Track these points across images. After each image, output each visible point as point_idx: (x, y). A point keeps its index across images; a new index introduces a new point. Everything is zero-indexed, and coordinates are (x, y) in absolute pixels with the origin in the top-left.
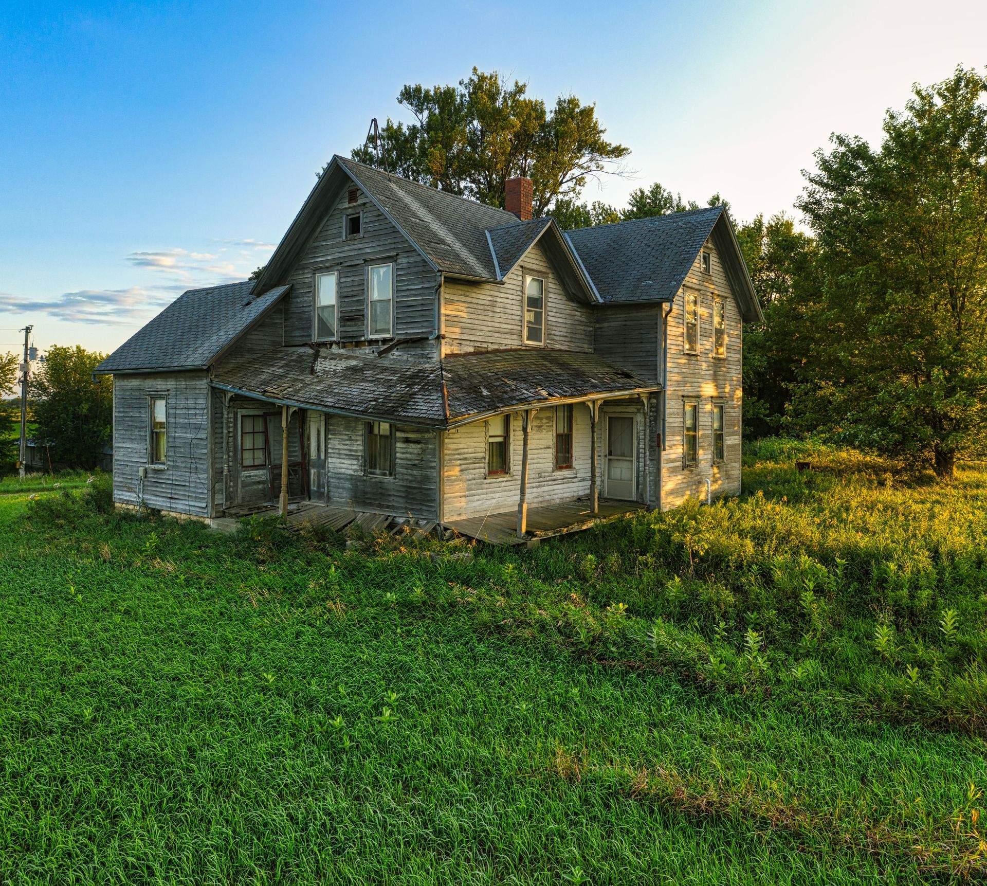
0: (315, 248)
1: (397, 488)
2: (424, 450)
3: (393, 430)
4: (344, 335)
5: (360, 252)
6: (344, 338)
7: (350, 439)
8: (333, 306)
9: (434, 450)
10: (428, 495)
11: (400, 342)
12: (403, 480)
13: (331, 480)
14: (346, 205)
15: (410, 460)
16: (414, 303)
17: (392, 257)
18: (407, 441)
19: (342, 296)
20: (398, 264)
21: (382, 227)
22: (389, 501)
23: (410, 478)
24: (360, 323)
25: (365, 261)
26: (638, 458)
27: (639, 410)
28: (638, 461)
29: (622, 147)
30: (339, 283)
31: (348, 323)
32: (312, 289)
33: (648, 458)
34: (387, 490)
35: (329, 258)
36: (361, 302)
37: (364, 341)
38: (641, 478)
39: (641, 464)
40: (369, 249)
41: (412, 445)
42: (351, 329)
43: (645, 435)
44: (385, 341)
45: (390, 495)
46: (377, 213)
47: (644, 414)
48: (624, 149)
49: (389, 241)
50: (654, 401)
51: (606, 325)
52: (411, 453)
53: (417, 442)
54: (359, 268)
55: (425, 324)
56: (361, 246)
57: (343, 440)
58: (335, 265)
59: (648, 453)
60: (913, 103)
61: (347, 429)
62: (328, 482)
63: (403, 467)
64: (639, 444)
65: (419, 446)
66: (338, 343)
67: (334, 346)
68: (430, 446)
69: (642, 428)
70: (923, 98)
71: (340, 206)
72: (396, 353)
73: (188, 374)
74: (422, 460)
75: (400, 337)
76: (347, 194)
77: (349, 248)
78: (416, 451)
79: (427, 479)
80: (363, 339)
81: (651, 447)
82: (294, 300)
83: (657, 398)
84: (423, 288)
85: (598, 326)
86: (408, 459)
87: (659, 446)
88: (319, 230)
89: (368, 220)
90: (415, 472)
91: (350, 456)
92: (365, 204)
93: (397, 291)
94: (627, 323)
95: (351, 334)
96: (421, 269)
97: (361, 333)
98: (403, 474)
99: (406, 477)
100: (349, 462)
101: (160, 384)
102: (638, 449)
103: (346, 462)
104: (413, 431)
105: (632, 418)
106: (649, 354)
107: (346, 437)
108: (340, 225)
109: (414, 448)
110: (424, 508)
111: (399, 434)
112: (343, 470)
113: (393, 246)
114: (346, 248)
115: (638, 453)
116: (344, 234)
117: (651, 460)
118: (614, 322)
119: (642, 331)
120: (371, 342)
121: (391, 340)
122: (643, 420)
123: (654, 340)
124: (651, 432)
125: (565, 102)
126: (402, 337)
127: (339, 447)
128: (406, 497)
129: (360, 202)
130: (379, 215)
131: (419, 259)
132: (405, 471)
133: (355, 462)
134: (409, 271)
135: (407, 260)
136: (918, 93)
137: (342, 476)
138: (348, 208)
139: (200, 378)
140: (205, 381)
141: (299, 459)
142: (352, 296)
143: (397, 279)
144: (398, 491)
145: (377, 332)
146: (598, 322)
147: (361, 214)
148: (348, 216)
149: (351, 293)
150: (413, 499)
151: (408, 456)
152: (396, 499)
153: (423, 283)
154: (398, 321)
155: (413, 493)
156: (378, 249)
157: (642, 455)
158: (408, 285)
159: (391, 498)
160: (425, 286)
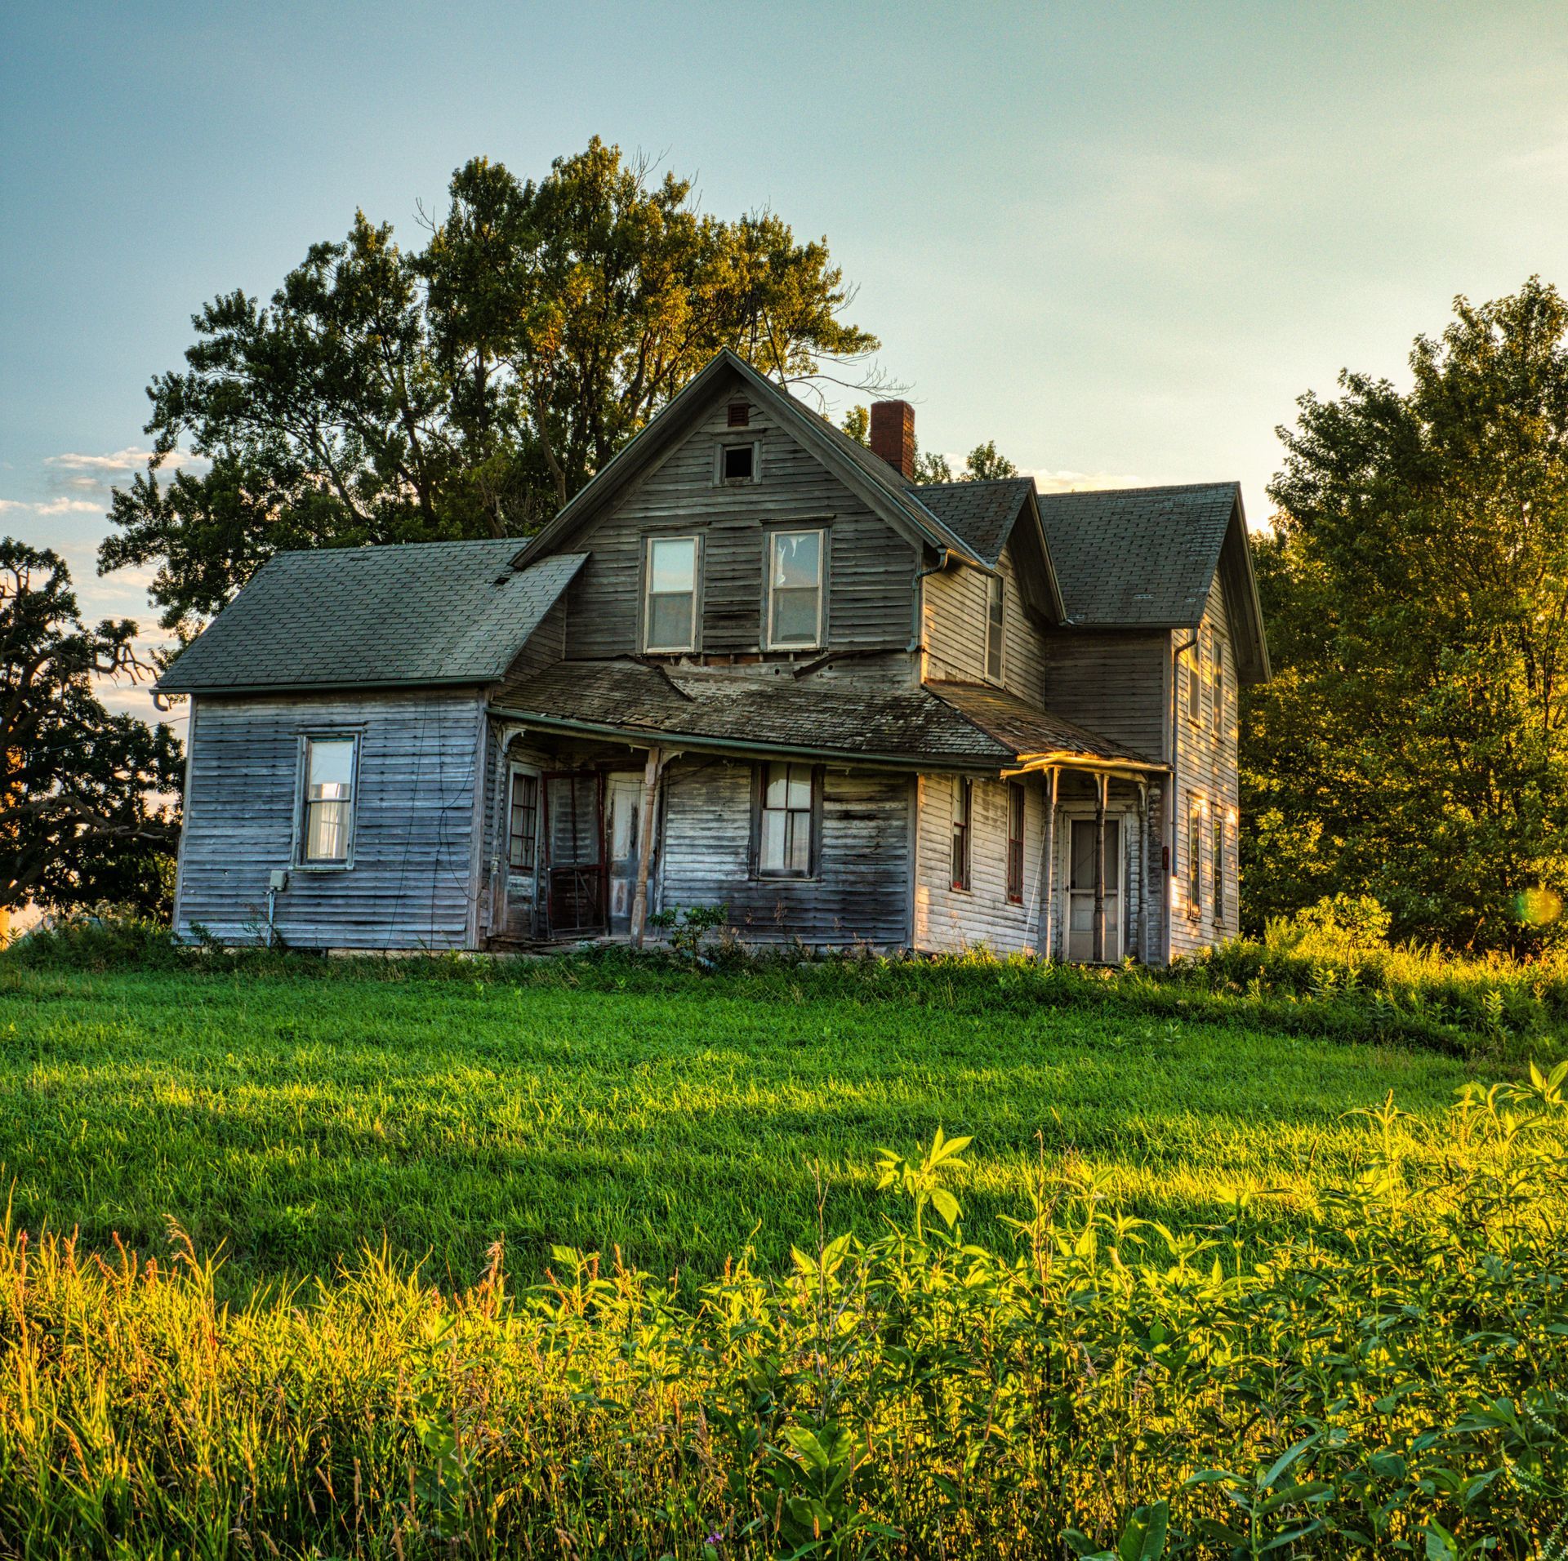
0: (648, 493)
1: (825, 897)
2: (880, 830)
3: (818, 799)
4: (710, 642)
5: (752, 507)
6: (710, 647)
7: (720, 819)
8: (690, 594)
9: (904, 828)
10: (889, 903)
11: (835, 657)
12: (837, 882)
13: (671, 893)
14: (724, 428)
15: (854, 847)
16: (867, 595)
17: (825, 520)
18: (847, 816)
19: (708, 577)
20: (836, 532)
21: (804, 470)
22: (804, 920)
23: (852, 878)
24: (748, 624)
25: (765, 523)
26: (1128, 890)
27: (1129, 807)
28: (1128, 896)
29: (861, 332)
30: (702, 557)
31: (722, 623)
32: (638, 564)
33: (1146, 891)
34: (801, 901)
35: (681, 512)
36: (754, 589)
37: (757, 654)
38: (1134, 925)
39: (1134, 901)
40: (771, 503)
41: (856, 823)
42: (729, 633)
43: (1141, 849)
44: (800, 655)
45: (807, 910)
46: (791, 447)
47: (1140, 814)
48: (864, 338)
49: (817, 494)
50: (1157, 791)
51: (1068, 663)
52: (855, 837)
53: (868, 817)
54: (748, 533)
55: (892, 628)
56: (754, 498)
57: (700, 820)
58: (696, 525)
59: (1146, 881)
60: (1457, 330)
61: (711, 800)
62: (664, 897)
63: (836, 860)
64: (1128, 865)
65: (872, 824)
66: (692, 657)
67: (684, 661)
68: (895, 823)
69: (1136, 838)
70: (1472, 324)
71: (709, 429)
72: (827, 674)
73: (423, 695)
74: (878, 846)
75: (836, 648)
76: (726, 410)
77: (728, 499)
78: (865, 833)
79: (889, 878)
80: (754, 650)
81: (1151, 870)
82: (594, 580)
83: (1163, 787)
84: (886, 572)
85: (1053, 664)
86: (846, 846)
87: (1166, 867)
88: (659, 464)
89: (771, 457)
90: (863, 868)
91: (717, 849)
92: (765, 430)
93: (831, 574)
94: (1108, 661)
95: (730, 641)
96: (882, 542)
97: (751, 641)
98: (836, 872)
99: (844, 877)
100: (716, 859)
101: (340, 712)
102: (1128, 873)
103: (707, 859)
104: (860, 800)
105: (1117, 822)
106: (1148, 713)
107: (711, 816)
108: (710, 460)
109: (862, 830)
110: (881, 925)
111: (828, 806)
112: (700, 875)
113: (826, 502)
114: (720, 499)
115: (1128, 882)
116: (717, 475)
117: (1151, 892)
118: (1082, 662)
119: (1134, 676)
120: (770, 656)
121: (817, 652)
122: (1137, 824)
123: (1157, 691)
124: (1152, 844)
125: (754, 226)
126: (843, 648)
127: (691, 833)
128: (843, 910)
129: (752, 426)
130: (795, 451)
131: (878, 526)
132: (841, 867)
133: (729, 859)
134: (859, 544)
135: (852, 527)
136: (1465, 314)
137: (698, 885)
138: (728, 434)
139: (462, 700)
140: (473, 705)
141: (595, 861)
142: (733, 578)
143: (834, 555)
144: (825, 901)
145: (786, 639)
146: (1053, 657)
147: (757, 444)
148: (724, 446)
149: (730, 574)
150: (855, 912)
151: (849, 841)
152: (818, 915)
153: (887, 564)
154: (834, 623)
155: (857, 903)
156: (793, 505)
157: (1134, 885)
158: (856, 566)
159: (811, 915)
160: (891, 569)
